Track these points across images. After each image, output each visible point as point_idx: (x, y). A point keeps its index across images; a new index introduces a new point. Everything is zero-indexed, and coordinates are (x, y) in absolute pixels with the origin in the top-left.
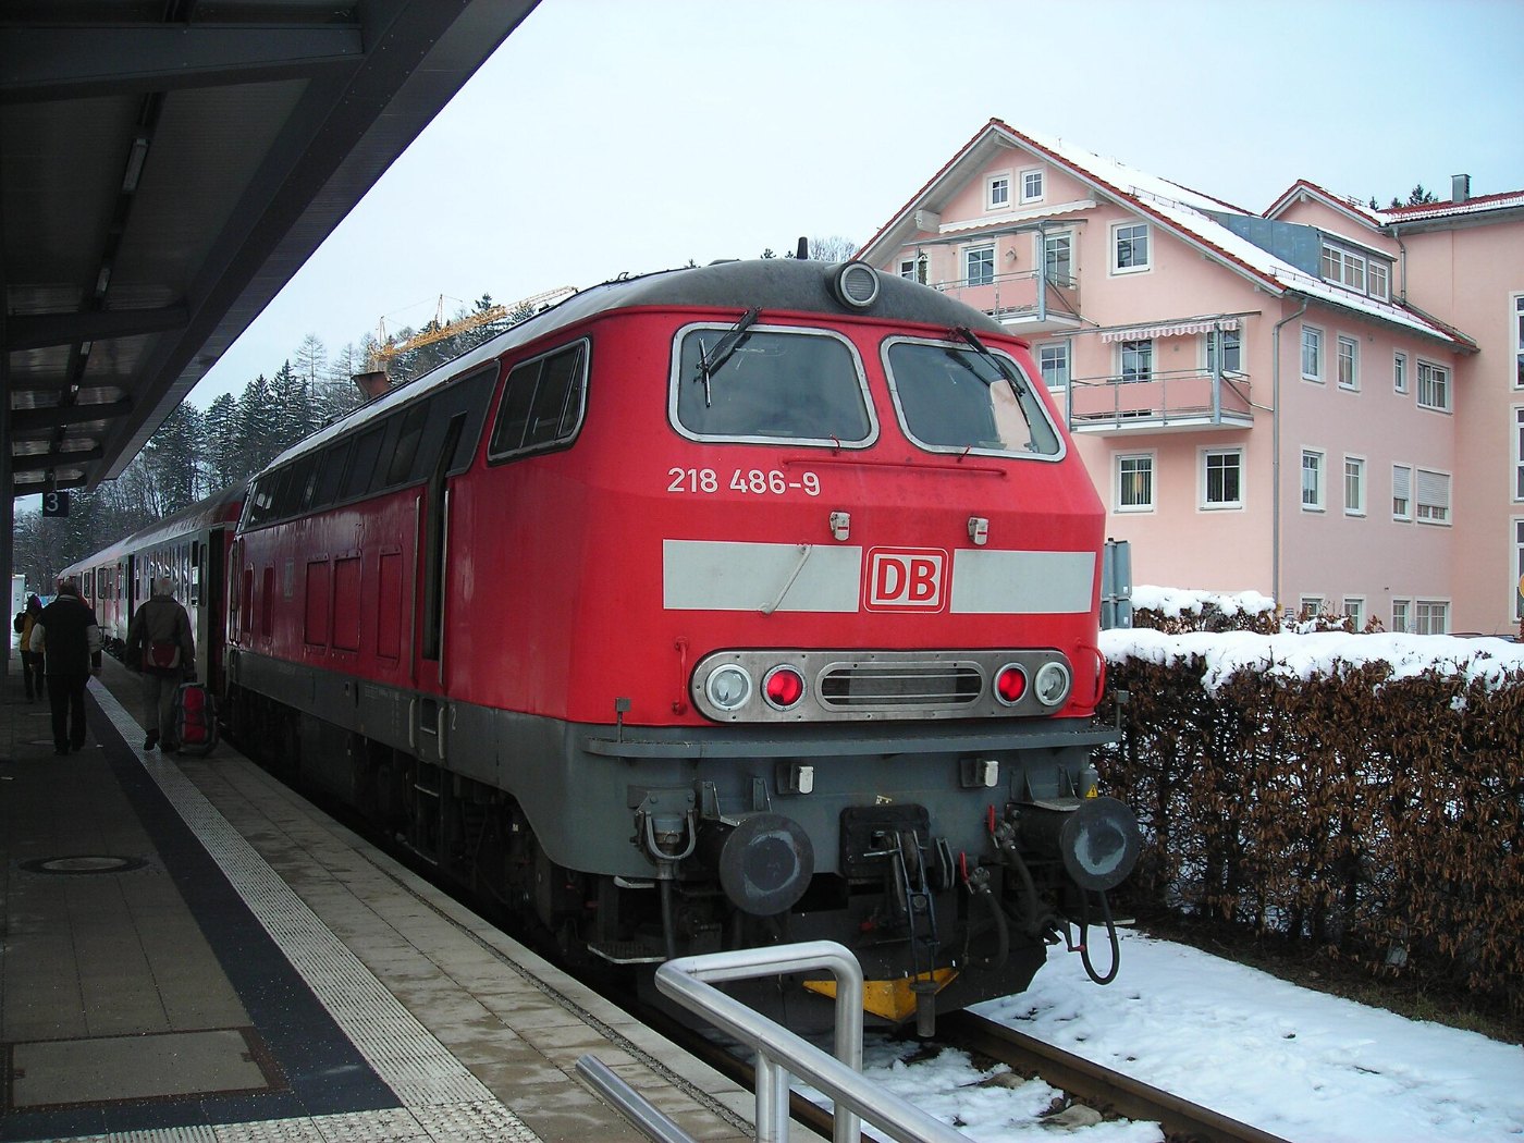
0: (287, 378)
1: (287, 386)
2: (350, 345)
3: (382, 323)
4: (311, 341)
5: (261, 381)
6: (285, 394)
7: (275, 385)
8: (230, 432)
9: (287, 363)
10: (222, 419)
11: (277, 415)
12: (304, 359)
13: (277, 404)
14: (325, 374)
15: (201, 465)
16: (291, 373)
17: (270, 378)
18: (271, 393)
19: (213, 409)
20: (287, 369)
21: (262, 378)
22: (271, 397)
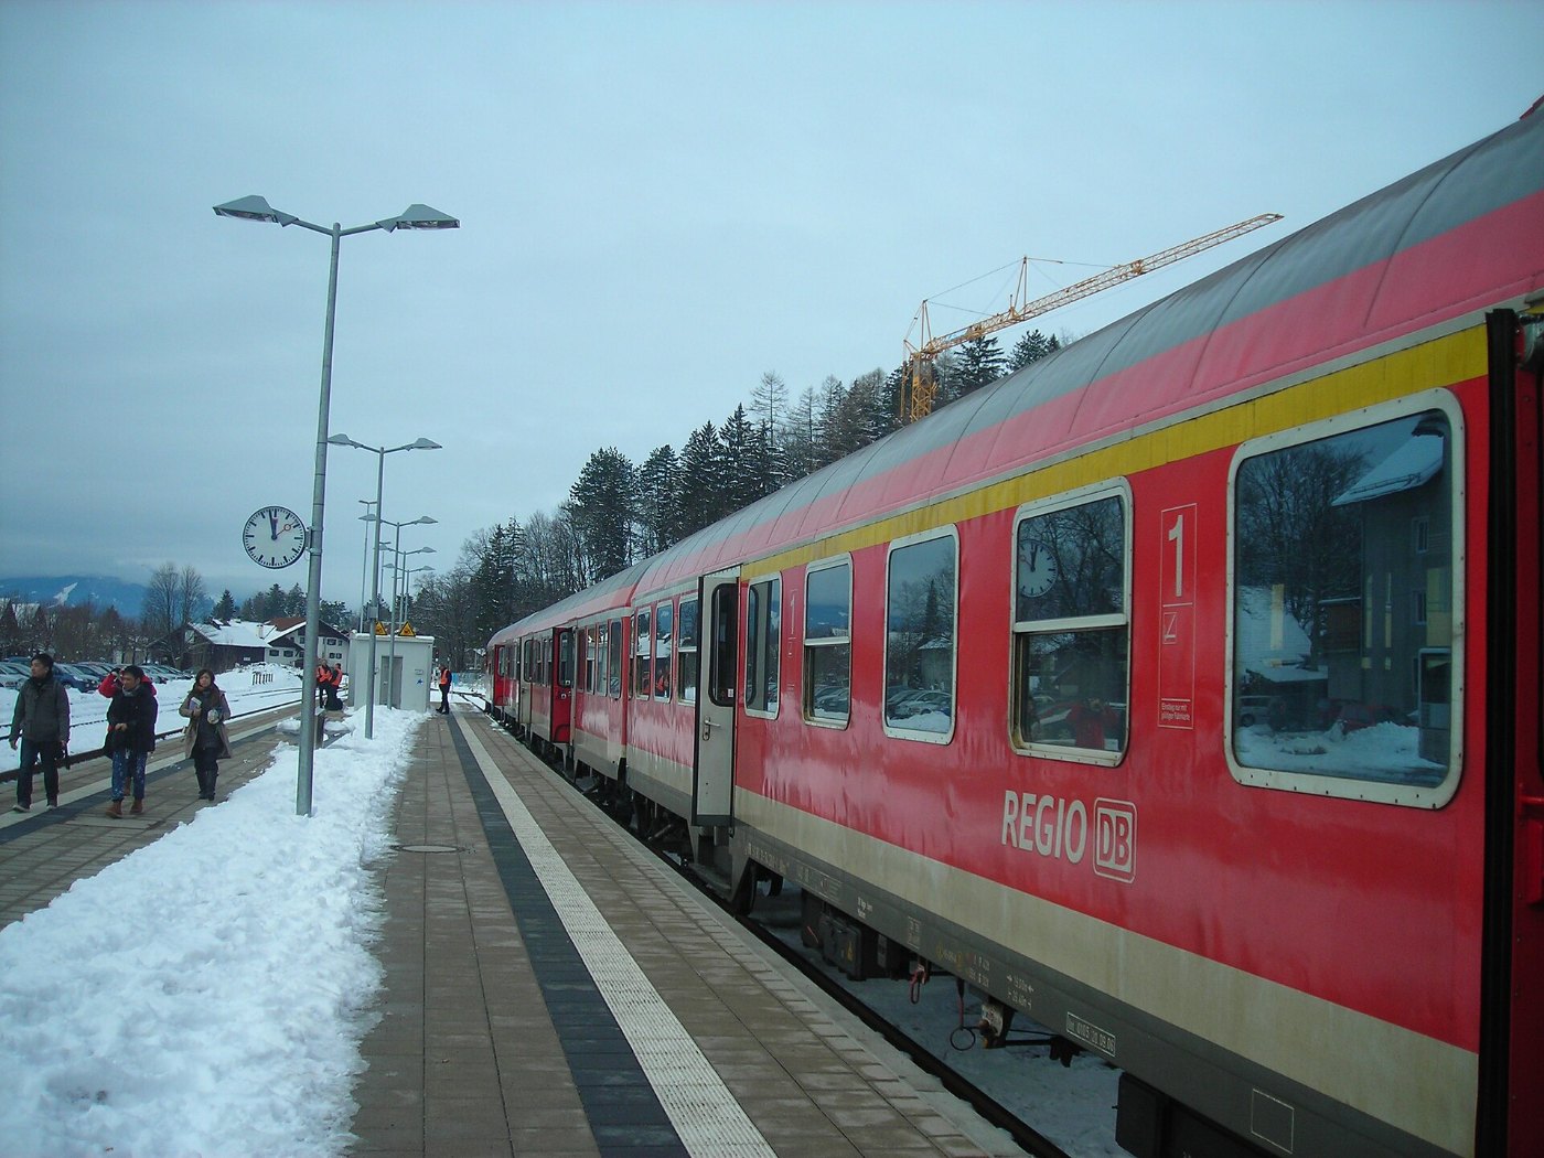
0: (739, 426)
1: (740, 435)
2: (811, 389)
3: (924, 309)
4: (770, 380)
5: (709, 429)
6: (738, 444)
7: (724, 435)
8: (671, 489)
9: (740, 407)
10: (660, 474)
11: (728, 468)
12: (761, 401)
13: (728, 455)
14: (782, 420)
15: (636, 528)
16: (745, 419)
17: (719, 424)
18: (720, 441)
19: (650, 463)
20: (739, 414)
21: (709, 425)
22: (721, 446)
